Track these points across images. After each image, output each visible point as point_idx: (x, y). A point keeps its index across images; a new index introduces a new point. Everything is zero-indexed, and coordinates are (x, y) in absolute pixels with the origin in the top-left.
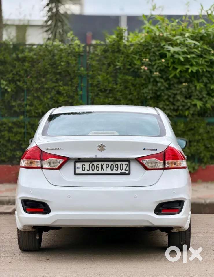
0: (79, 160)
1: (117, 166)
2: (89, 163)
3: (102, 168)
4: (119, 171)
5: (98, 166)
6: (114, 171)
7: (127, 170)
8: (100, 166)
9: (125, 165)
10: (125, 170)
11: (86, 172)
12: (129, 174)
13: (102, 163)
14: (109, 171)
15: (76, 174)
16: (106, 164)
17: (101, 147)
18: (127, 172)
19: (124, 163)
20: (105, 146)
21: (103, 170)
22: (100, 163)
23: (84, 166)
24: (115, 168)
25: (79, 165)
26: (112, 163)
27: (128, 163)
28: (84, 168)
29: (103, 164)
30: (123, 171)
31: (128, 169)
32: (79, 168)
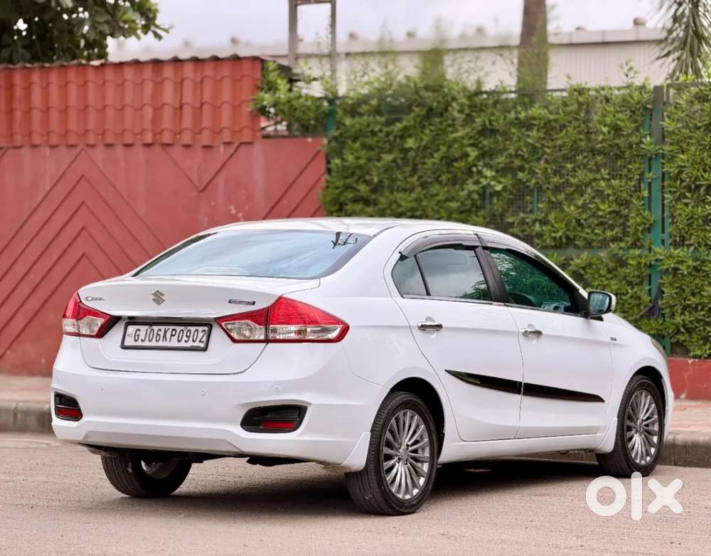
0: (132, 321)
1: (188, 335)
2: (147, 327)
3: (165, 336)
4: (190, 344)
5: (159, 332)
6: (183, 344)
7: (203, 342)
8: (162, 333)
9: (202, 332)
10: (200, 341)
11: (139, 343)
12: (205, 349)
13: (167, 327)
14: (174, 343)
15: (124, 347)
16: (173, 330)
17: (158, 298)
18: (202, 345)
19: (200, 329)
20: (163, 295)
21: (166, 340)
22: (163, 328)
23: (138, 333)
24: (185, 338)
25: (131, 329)
26: (182, 328)
27: (206, 328)
28: (138, 335)
29: (168, 329)
30: (197, 344)
31: (204, 339)
32: (129, 336)
